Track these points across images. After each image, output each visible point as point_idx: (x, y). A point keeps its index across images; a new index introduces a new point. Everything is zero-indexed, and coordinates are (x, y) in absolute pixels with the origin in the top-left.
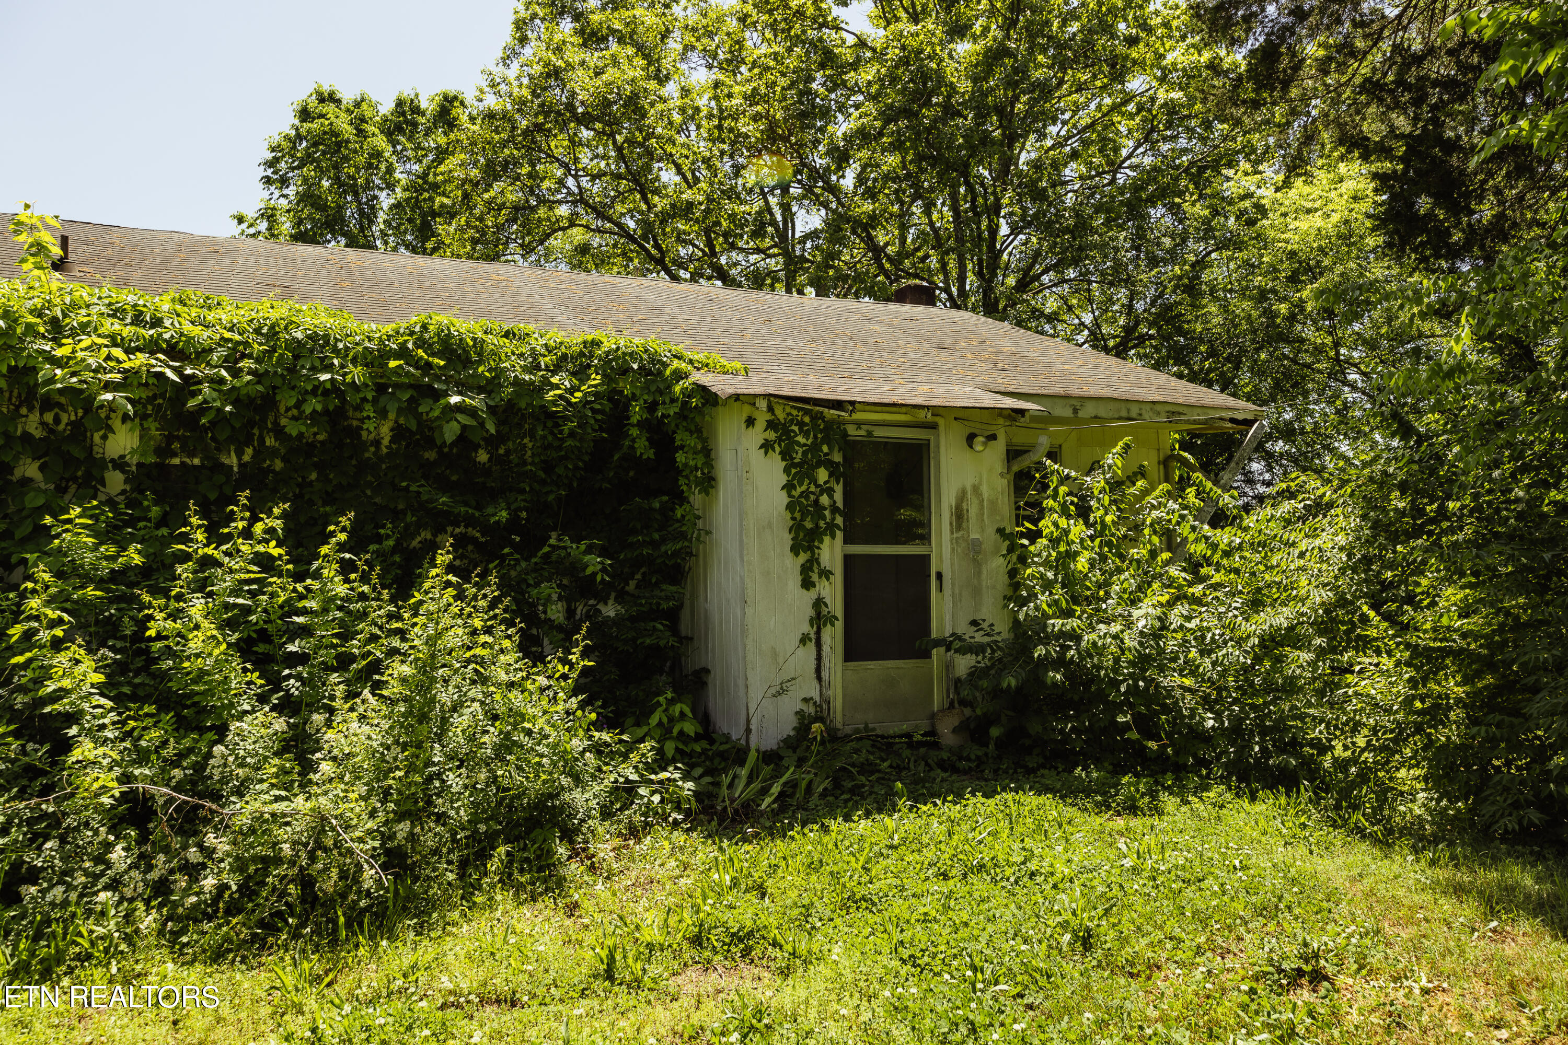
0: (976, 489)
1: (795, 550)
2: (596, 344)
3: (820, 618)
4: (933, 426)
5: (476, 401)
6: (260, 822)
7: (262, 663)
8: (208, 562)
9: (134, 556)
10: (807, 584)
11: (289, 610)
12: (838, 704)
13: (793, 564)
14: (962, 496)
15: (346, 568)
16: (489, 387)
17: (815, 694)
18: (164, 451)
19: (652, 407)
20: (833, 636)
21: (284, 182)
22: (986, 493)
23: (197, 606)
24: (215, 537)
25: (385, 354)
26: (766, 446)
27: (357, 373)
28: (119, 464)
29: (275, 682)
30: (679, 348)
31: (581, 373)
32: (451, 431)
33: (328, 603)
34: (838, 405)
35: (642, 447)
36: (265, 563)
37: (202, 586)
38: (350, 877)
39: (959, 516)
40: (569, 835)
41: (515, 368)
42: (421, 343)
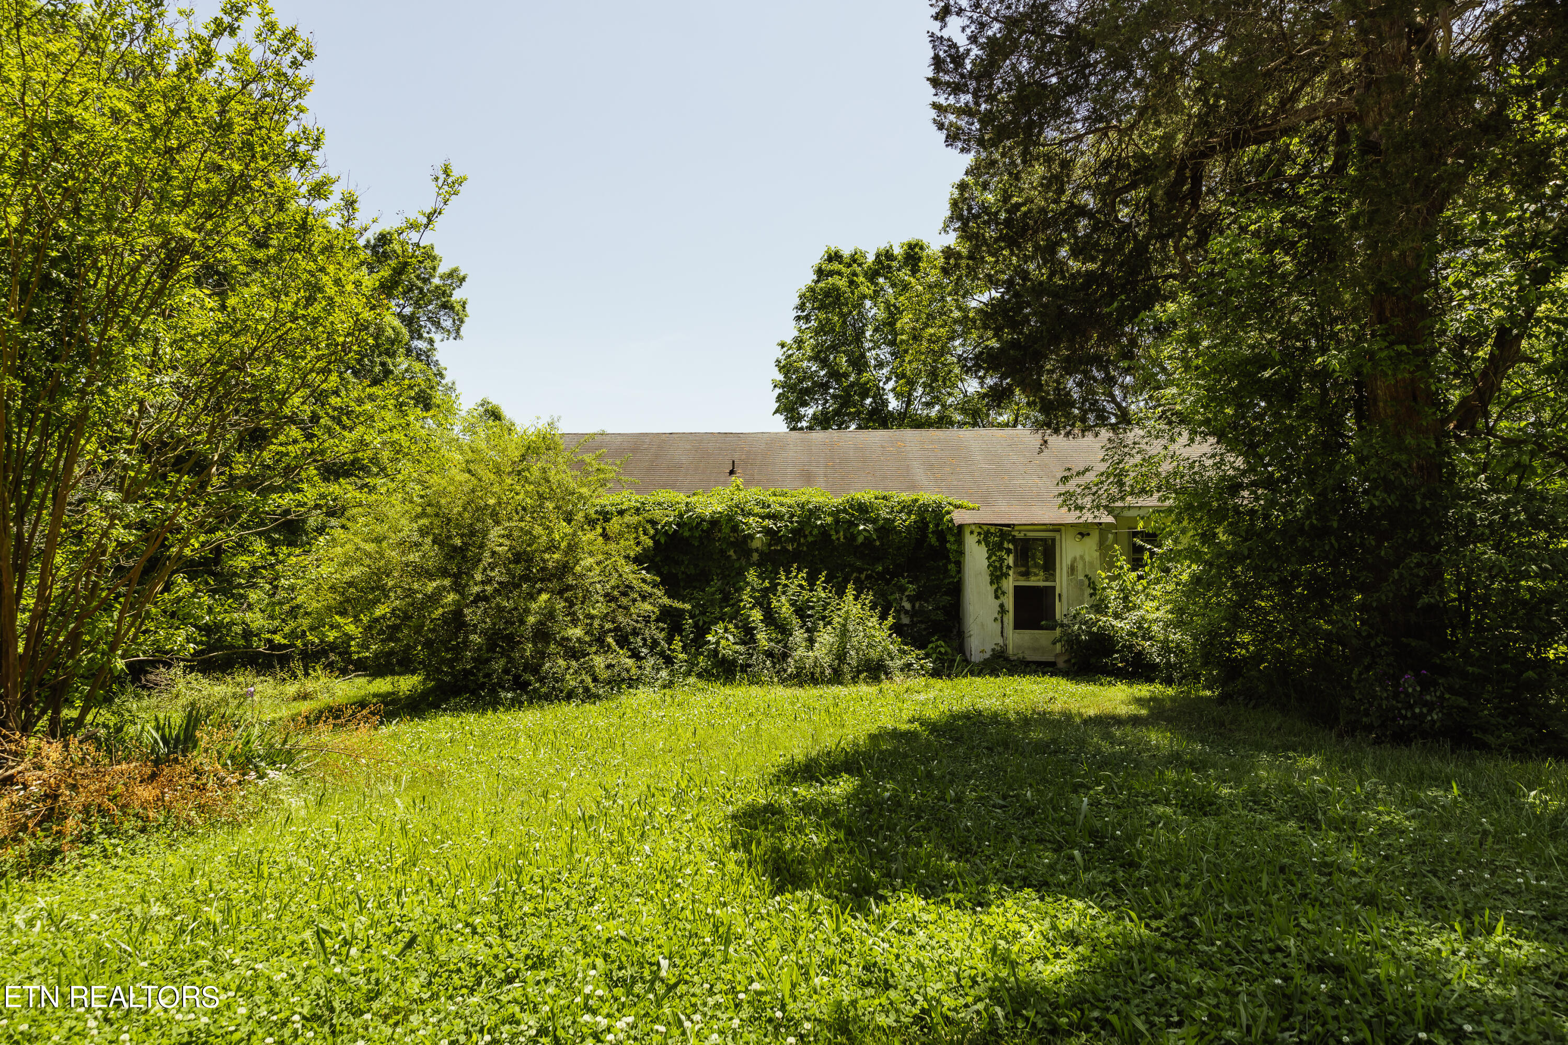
0: (1082, 557)
1: (992, 583)
2: (916, 500)
3: (1002, 610)
4: (1059, 531)
5: (870, 527)
6: (801, 659)
7: (801, 617)
8: (786, 586)
9: (767, 584)
10: (997, 597)
11: (808, 601)
12: (1010, 647)
13: (990, 590)
14: (1074, 560)
15: (824, 589)
16: (874, 521)
17: (1001, 642)
18: (770, 545)
19: (937, 525)
20: (1010, 618)
21: (807, 319)
22: (1087, 559)
23: (783, 599)
24: (788, 578)
25: (838, 511)
26: (979, 542)
27: (829, 520)
28: (757, 550)
29: (805, 623)
30: (950, 499)
31: (909, 513)
32: (860, 539)
33: (819, 599)
34: (1008, 525)
35: (933, 540)
36: (801, 586)
37: (784, 593)
38: (822, 673)
39: (1072, 569)
40: (886, 674)
41: (884, 514)
42: (851, 506)
